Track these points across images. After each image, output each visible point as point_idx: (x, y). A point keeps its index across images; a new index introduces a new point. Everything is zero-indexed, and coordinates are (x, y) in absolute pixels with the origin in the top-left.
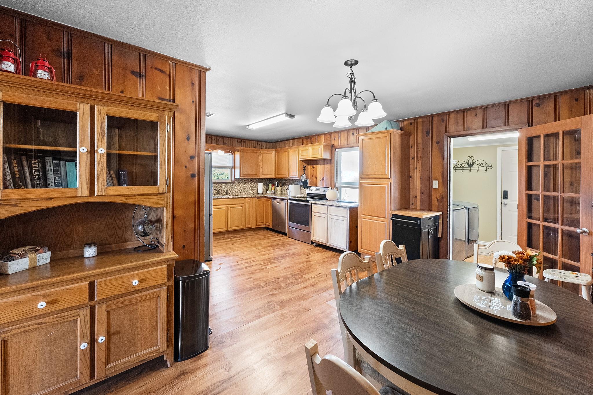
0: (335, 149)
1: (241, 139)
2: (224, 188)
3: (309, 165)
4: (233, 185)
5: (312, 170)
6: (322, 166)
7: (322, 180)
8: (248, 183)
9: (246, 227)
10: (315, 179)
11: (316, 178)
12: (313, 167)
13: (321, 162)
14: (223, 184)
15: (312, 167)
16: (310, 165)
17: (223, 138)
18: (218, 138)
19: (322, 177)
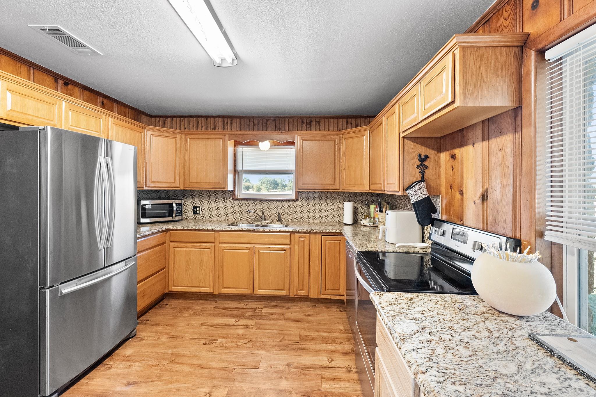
0: (541, 53)
1: (309, 117)
2: (276, 210)
3: (440, 151)
4: (295, 204)
5: (449, 165)
6: (480, 146)
7: (479, 202)
8: (326, 201)
9: (295, 294)
10: (458, 196)
11: (461, 193)
12: (453, 157)
13: (478, 133)
14: (275, 203)
15: (448, 158)
16: (446, 150)
17: (275, 120)
18: (265, 121)
19: (480, 191)
